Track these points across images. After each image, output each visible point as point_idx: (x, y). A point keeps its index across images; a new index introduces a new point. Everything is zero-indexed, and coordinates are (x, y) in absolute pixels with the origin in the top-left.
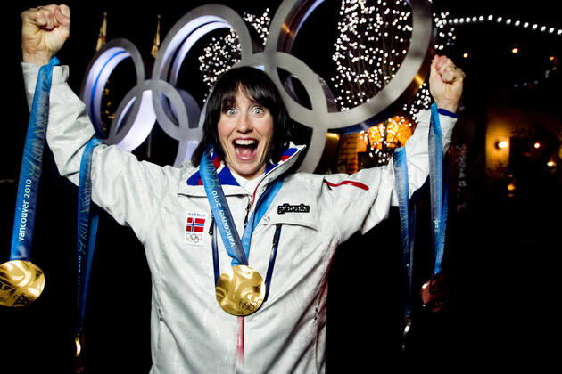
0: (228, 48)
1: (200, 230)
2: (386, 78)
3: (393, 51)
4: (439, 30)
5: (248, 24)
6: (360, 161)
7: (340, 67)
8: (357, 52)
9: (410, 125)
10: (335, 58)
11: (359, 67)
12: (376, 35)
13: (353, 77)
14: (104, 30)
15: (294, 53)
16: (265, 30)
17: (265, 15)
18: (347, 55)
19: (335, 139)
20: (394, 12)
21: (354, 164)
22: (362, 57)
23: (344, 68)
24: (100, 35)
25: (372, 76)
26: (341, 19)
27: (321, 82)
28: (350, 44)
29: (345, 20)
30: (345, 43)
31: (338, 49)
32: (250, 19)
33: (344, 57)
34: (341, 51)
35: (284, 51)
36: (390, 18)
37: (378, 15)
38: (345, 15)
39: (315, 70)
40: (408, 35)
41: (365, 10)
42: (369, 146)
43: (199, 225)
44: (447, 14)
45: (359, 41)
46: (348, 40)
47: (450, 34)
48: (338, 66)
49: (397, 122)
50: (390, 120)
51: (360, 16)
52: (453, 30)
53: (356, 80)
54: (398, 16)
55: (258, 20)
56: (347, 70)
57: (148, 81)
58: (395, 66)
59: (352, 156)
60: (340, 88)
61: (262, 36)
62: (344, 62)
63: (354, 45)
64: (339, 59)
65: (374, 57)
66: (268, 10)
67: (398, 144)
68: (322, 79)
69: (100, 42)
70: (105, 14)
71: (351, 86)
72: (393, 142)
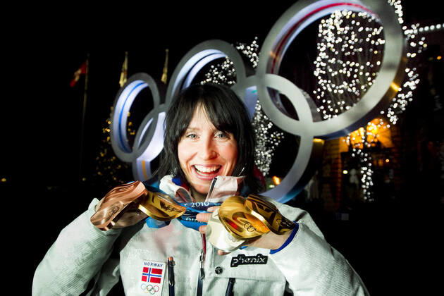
0: (225, 72)
1: (158, 281)
2: (363, 87)
3: (368, 64)
4: (411, 40)
5: (240, 51)
6: (343, 160)
7: (321, 81)
8: (336, 67)
9: (389, 126)
10: (316, 73)
11: (338, 79)
12: (351, 51)
13: (333, 89)
14: (125, 66)
15: (282, 73)
16: (254, 55)
17: (254, 42)
18: (326, 70)
19: (320, 143)
20: (367, 29)
21: (337, 163)
22: (341, 71)
23: (325, 81)
24: (123, 70)
25: (351, 85)
26: (320, 40)
27: (305, 95)
28: (329, 61)
29: (323, 40)
30: (324, 60)
31: (318, 66)
32: (242, 47)
33: (324, 72)
34: (321, 67)
35: (272, 72)
36: (363, 35)
37: (353, 33)
38: (323, 36)
39: (299, 85)
40: (382, 47)
41: (340, 30)
42: (351, 147)
43: (156, 276)
44: (418, 25)
45: (337, 57)
46: (327, 57)
47: (421, 43)
48: (319, 80)
49: (377, 125)
50: (369, 124)
51: (336, 36)
52: (423, 39)
53: (335, 91)
54: (371, 32)
55: (249, 48)
56: (327, 83)
57: (163, 105)
58: (371, 76)
59: (336, 156)
60: (322, 99)
61: (252, 60)
62: (324, 77)
63: (333, 61)
64: (320, 74)
65: (351, 69)
66: (256, 38)
67: (379, 143)
68: (305, 93)
69: (122, 75)
70: (127, 53)
71: (332, 96)
72: (373, 142)
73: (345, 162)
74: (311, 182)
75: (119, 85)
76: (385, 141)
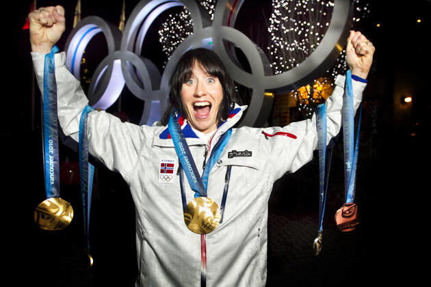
0: (182, 23)
1: (171, 172)
2: (312, 46)
3: (318, 24)
4: (356, 5)
6: (291, 114)
7: (274, 37)
8: (288, 25)
11: (290, 37)
12: (304, 10)
13: (285, 46)
14: (79, 9)
16: (212, 7)
18: (280, 28)
19: (271, 96)
21: (286, 117)
22: (292, 29)
23: (278, 38)
24: (76, 13)
25: (301, 44)
27: (258, 50)
28: (282, 18)
30: (278, 18)
31: (273, 23)
33: (277, 29)
34: (275, 24)
35: (229, 25)
39: (254, 40)
40: (330, 9)
42: (298, 102)
43: (170, 168)
45: (289, 16)
46: (281, 14)
47: (366, 9)
48: (272, 37)
49: (321, 83)
50: (315, 81)
52: (368, 5)
53: (287, 49)
56: (280, 40)
57: (118, 52)
58: (319, 36)
59: (285, 111)
60: (275, 55)
61: (210, 12)
62: (278, 34)
63: (285, 19)
64: (274, 31)
65: (303, 29)
69: (76, 19)
71: (284, 53)
72: (318, 99)
73: (293, 116)
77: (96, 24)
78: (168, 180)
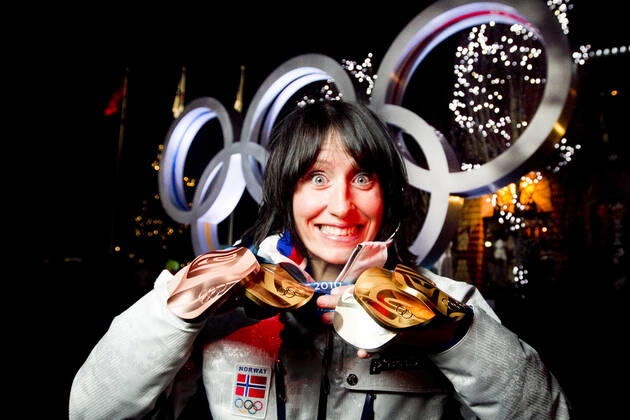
1: (261, 394)
5: (349, 72)
6: (485, 227)
7: (459, 117)
8: (480, 99)
10: (454, 106)
11: (482, 117)
14: (182, 87)
15: (407, 105)
17: (367, 61)
18: (467, 103)
19: (458, 204)
20: (522, 49)
21: (478, 232)
22: (486, 105)
23: (465, 118)
24: (178, 92)
25: (499, 125)
26: (458, 61)
27: (438, 135)
28: (471, 90)
29: (463, 61)
31: (456, 96)
32: (350, 66)
33: (463, 106)
34: (459, 98)
35: (394, 102)
36: (517, 57)
37: (503, 53)
38: (462, 57)
41: (486, 49)
42: (497, 211)
43: (257, 386)
44: (589, 47)
45: (481, 85)
46: (468, 84)
48: (456, 116)
49: (533, 180)
50: (523, 178)
54: (527, 54)
55: (359, 67)
56: (467, 120)
57: (237, 144)
59: (475, 222)
62: (463, 112)
63: (475, 90)
64: (458, 108)
66: (370, 55)
67: (533, 205)
68: (438, 132)
69: (177, 100)
70: (184, 69)
72: (528, 204)
73: (488, 231)
74: (443, 257)
75: (172, 113)
76: (543, 202)
77: (208, 106)
78: (252, 410)
